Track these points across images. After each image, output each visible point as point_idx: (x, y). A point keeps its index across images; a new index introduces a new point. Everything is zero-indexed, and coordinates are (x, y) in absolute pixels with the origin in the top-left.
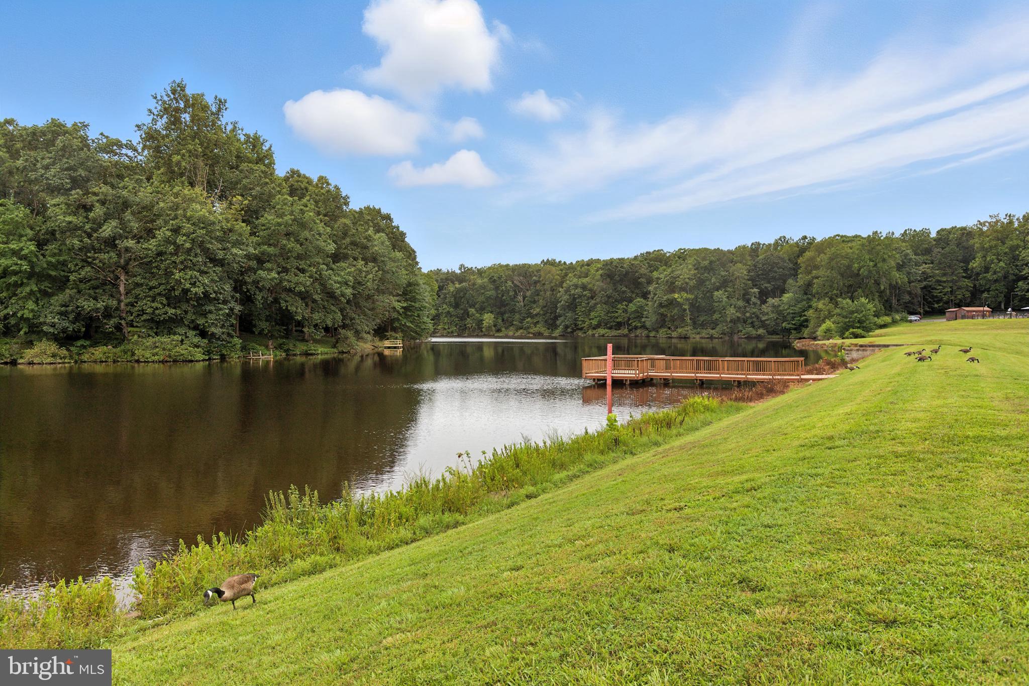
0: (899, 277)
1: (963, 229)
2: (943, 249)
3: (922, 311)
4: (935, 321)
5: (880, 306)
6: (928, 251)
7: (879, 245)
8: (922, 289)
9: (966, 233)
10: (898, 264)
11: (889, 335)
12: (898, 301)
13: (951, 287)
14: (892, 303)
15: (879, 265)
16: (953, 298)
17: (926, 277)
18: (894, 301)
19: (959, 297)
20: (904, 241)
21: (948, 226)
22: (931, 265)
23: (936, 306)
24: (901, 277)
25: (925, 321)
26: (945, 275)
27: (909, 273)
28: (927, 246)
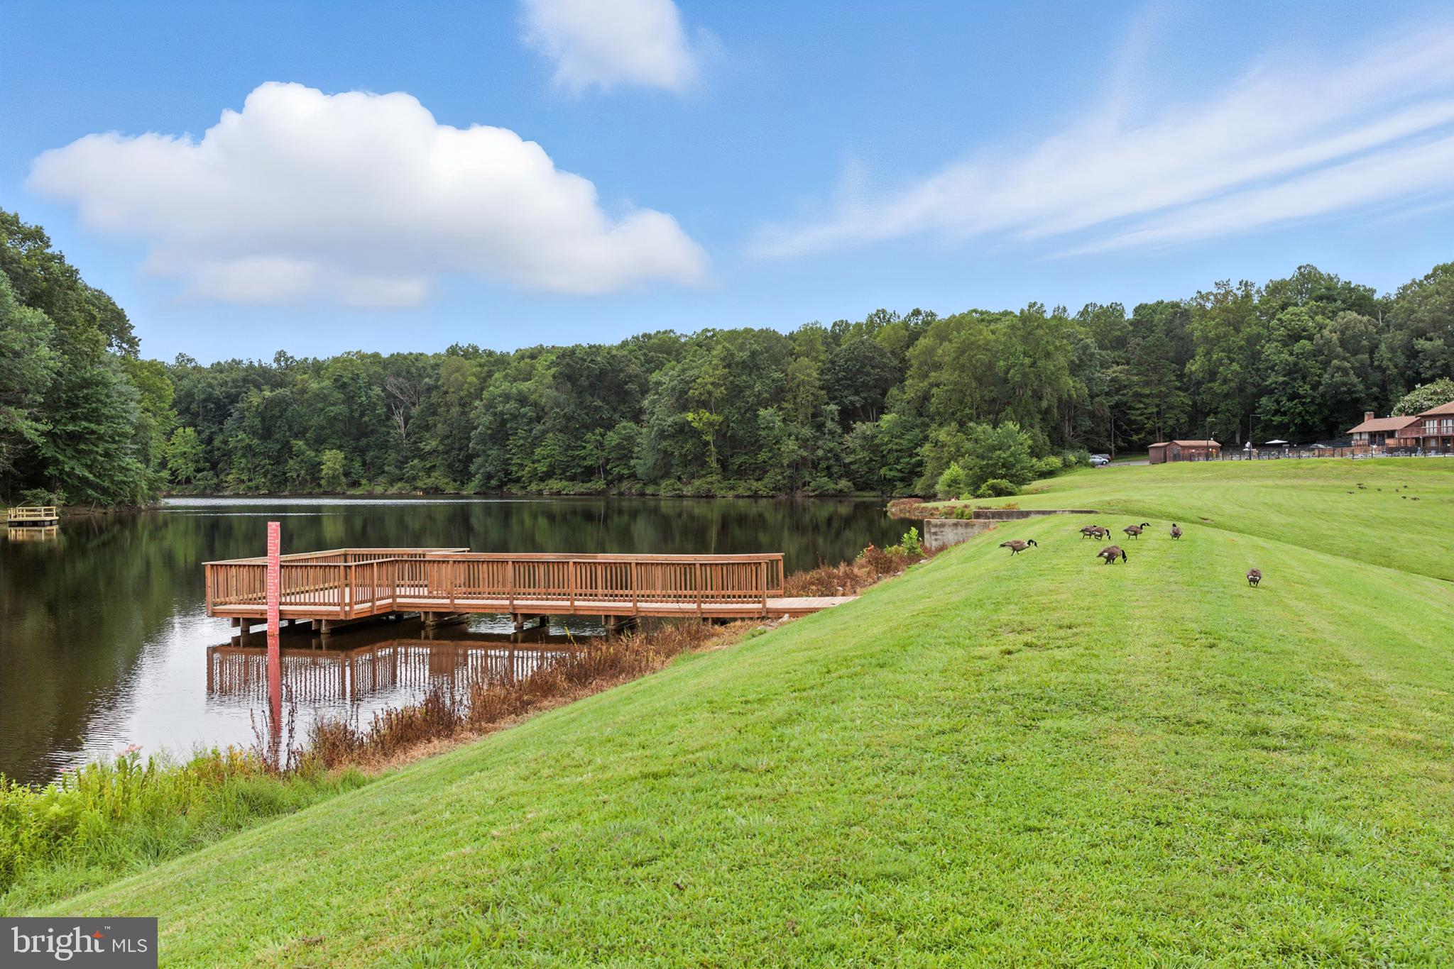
0: (1072, 385)
1: (1175, 305)
2: (1144, 338)
3: (1112, 447)
4: (1132, 464)
5: (1042, 438)
6: (1120, 343)
7: (1039, 326)
8: (1111, 407)
9: (1178, 313)
10: (1072, 362)
11: (1055, 491)
12: (1074, 428)
13: (1157, 406)
14: (1063, 433)
15: (1039, 364)
16: (1160, 424)
17: (1117, 386)
18: (1067, 429)
19: (1171, 422)
20: (1082, 324)
21: (1151, 301)
22: (1127, 367)
23: (1135, 438)
24: (1078, 386)
25: (1115, 466)
26: (1147, 384)
27: (1090, 380)
28: (1118, 333)
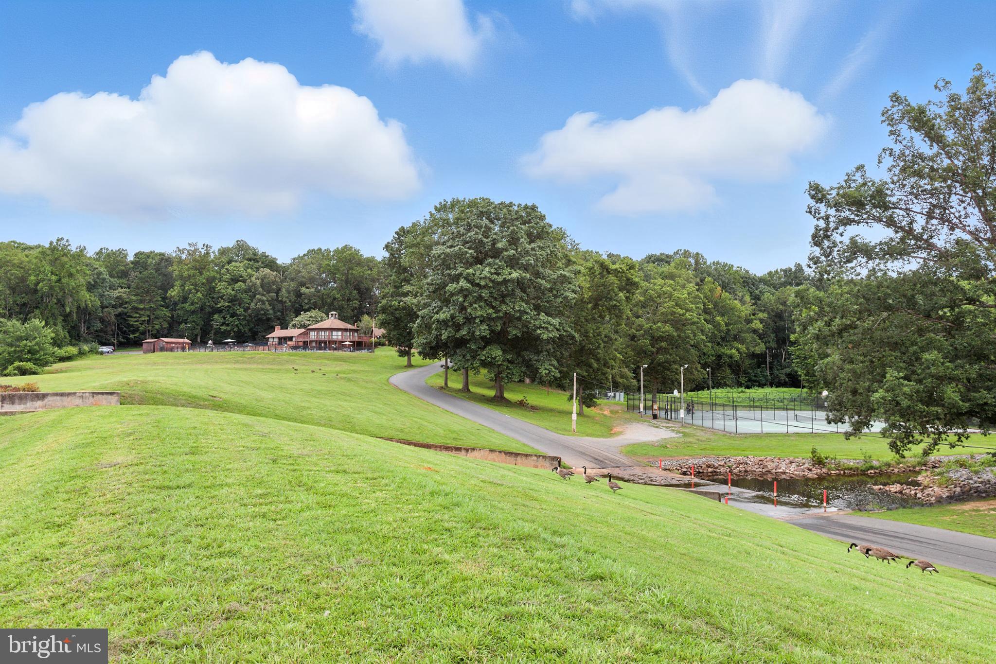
0: (88, 298)
1: (163, 254)
2: (140, 273)
3: (116, 342)
4: (131, 353)
5: (63, 333)
6: (124, 274)
7: (65, 255)
8: (116, 316)
9: (164, 260)
10: (89, 282)
11: (72, 371)
12: (88, 328)
13: (148, 316)
14: (79, 331)
15: (64, 281)
16: (150, 328)
17: (121, 302)
18: (83, 328)
19: (157, 327)
20: (97, 260)
21: (147, 250)
22: (128, 290)
23: (132, 336)
24: (93, 299)
25: (119, 354)
26: (141, 302)
27: (102, 296)
28: (123, 268)
